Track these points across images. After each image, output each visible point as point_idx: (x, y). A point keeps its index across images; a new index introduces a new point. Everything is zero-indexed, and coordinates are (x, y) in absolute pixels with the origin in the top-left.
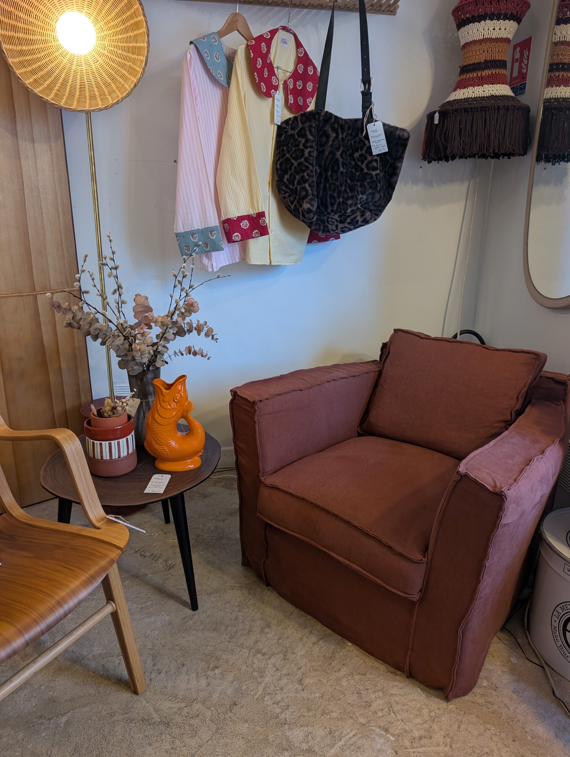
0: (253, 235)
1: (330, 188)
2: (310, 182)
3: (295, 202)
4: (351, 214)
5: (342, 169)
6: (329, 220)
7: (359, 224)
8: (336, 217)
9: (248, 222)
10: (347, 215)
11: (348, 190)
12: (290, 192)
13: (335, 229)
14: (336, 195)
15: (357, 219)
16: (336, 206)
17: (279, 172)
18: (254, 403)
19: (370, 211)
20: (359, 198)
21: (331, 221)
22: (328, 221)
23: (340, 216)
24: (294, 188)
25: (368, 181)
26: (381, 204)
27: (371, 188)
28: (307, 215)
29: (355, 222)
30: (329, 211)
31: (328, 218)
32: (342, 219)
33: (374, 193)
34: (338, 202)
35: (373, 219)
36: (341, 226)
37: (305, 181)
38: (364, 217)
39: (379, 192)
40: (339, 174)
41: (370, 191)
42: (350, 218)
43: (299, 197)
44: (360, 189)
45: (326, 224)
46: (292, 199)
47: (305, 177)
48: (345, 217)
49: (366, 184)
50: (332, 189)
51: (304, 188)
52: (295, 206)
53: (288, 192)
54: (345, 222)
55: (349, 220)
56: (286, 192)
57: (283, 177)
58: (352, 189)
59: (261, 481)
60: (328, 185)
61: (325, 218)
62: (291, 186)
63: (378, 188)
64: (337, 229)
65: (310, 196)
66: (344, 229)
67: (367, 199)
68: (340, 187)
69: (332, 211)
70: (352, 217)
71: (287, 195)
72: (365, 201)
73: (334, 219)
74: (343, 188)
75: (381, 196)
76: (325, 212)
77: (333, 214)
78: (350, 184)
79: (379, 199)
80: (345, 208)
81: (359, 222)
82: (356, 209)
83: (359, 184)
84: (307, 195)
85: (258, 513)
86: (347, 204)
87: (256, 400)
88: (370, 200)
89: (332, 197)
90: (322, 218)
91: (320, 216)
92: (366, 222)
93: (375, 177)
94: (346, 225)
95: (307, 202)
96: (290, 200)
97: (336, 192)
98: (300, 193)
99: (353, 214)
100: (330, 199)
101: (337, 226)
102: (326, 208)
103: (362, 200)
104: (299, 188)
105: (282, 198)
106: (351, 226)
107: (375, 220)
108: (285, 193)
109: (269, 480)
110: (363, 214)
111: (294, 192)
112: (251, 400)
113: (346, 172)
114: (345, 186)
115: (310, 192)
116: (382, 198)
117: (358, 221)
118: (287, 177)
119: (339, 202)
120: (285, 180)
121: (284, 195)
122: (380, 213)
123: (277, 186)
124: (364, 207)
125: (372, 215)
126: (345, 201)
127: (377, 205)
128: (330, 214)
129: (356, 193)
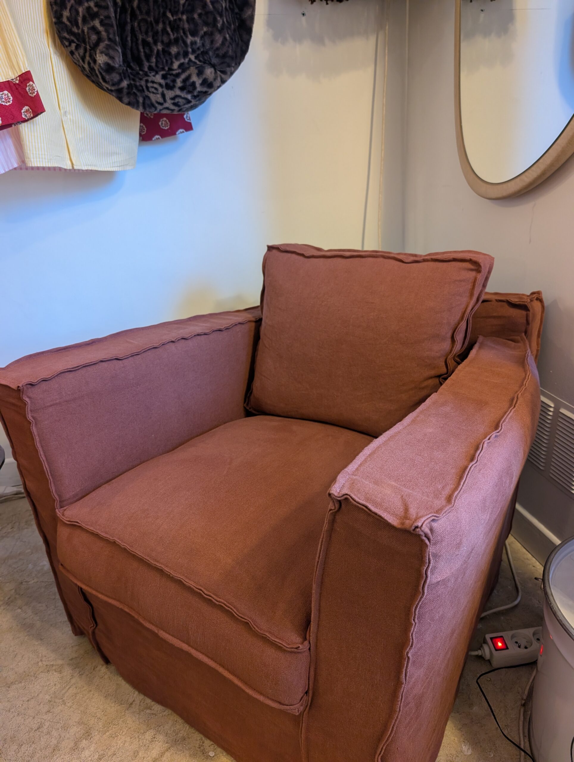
0: (23, 116)
1: (140, 29)
2: (102, 17)
3: (88, 58)
4: (180, 71)
6: (150, 85)
8: (158, 78)
9: (10, 95)
10: (174, 72)
11: (169, 29)
12: (75, 40)
13: (161, 100)
14: (150, 39)
15: (191, 81)
16: (154, 60)
17: (55, 8)
18: (19, 390)
19: (213, 66)
20: (189, 42)
21: (152, 87)
22: (147, 88)
23: (164, 77)
24: (80, 31)
25: (199, 11)
26: (227, 52)
27: (206, 24)
28: (109, 79)
29: (190, 85)
30: (146, 69)
31: (147, 81)
32: (168, 81)
33: (211, 34)
34: (155, 52)
35: (219, 79)
36: (169, 94)
37: (94, 16)
38: (204, 76)
39: (220, 31)
41: (205, 29)
42: (181, 79)
43: (90, 47)
44: (186, 26)
45: (147, 93)
46: (81, 51)
47: (93, 9)
48: (172, 77)
49: (196, 16)
50: (143, 29)
51: (94, 28)
52: (90, 64)
53: (73, 42)
54: (174, 86)
55: (179, 83)
56: (71, 42)
57: (61, 15)
58: (175, 27)
60: (136, 24)
61: (143, 83)
62: (75, 30)
63: (219, 25)
64: (165, 101)
65: (104, 41)
66: (176, 100)
67: (203, 45)
68: (154, 25)
69: (151, 68)
70: (183, 76)
71: (73, 46)
72: (202, 50)
73: (155, 83)
74: (160, 26)
75: (225, 38)
76: (141, 73)
77: (153, 74)
78: (172, 19)
79: (223, 44)
80: (169, 62)
81: (198, 85)
82: (188, 63)
83: (184, 17)
84: (100, 40)
86: (170, 54)
87: (23, 385)
88: (208, 46)
89: (145, 43)
90: (138, 84)
91: (132, 79)
92: (209, 86)
93: (211, 6)
94: (178, 92)
95: (102, 52)
96: (79, 55)
97: (150, 34)
98: (89, 38)
99: (184, 71)
100: (144, 48)
101: (163, 96)
102: (140, 65)
103: (195, 47)
104: (86, 30)
105: (70, 56)
106: (187, 94)
107: (223, 82)
108: (70, 45)
109: (68, 515)
110: (200, 73)
111: (81, 39)
112: (14, 387)
114: (164, 23)
115: (104, 34)
116: (227, 44)
117: (194, 84)
118: (66, 14)
119: (158, 50)
120: (65, 19)
121: (69, 49)
124: (201, 59)
125: (216, 72)
126: (166, 49)
127: (221, 54)
128: (148, 76)
129: (182, 34)
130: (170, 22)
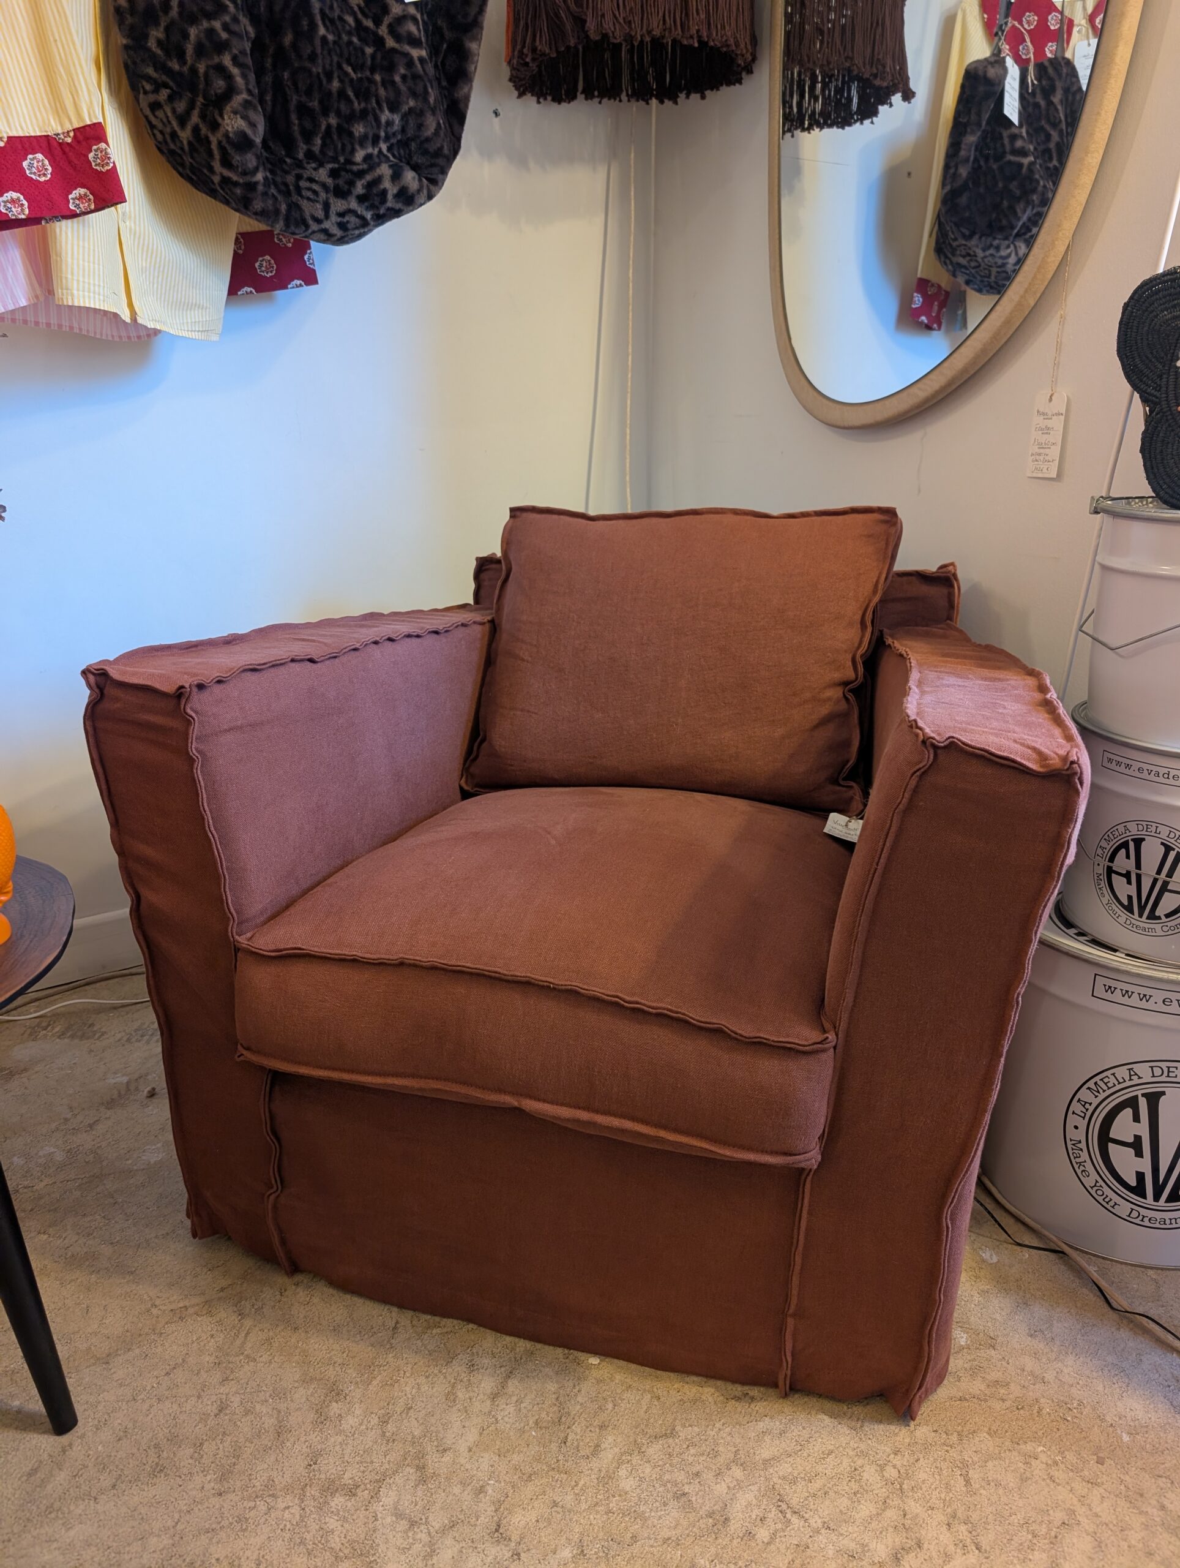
0: (72, 207)
1: (295, 84)
2: (235, 51)
3: (195, 118)
4: (365, 166)
5: (322, 31)
6: (303, 184)
7: (389, 204)
8: (323, 174)
9: (46, 162)
10: (355, 168)
11: (351, 94)
12: (171, 84)
13: (320, 214)
14: (315, 104)
15: (382, 187)
16: (319, 142)
17: (129, 20)
18: (180, 694)
19: (415, 168)
20: (383, 119)
21: (309, 189)
22: (298, 189)
23: (334, 174)
24: (185, 69)
25: (402, 71)
26: (441, 149)
27: (414, 94)
28: (237, 158)
29: (377, 195)
30: (301, 156)
31: (299, 177)
32: (341, 182)
33: (421, 114)
34: (323, 127)
35: (425, 191)
36: (338, 205)
37: (221, 47)
38: (402, 185)
39: (433, 111)
40: (318, 42)
41: (412, 103)
42: (364, 182)
43: (205, 98)
44: (382, 92)
45: (295, 198)
46: (181, 106)
47: (218, 35)
48: (349, 176)
49: (397, 79)
50: (302, 85)
51: (221, 69)
52: (196, 130)
53: (166, 86)
54: (349, 193)
55: (359, 188)
56: (158, 86)
57: (146, 36)
58: (362, 92)
59: (237, 950)
60: (286, 75)
61: (290, 179)
62: (175, 66)
63: (431, 102)
64: (327, 216)
65: (241, 93)
66: (347, 219)
67: (403, 130)
68: (324, 81)
70: (369, 177)
71: (164, 94)
72: (399, 137)
73: (316, 182)
74: (336, 84)
75: (439, 124)
76: (288, 160)
77: (314, 165)
78: (353, 75)
80: (349, 148)
81: (390, 197)
82: (378, 156)
83: (378, 78)
84: (231, 91)
85: (245, 1052)
86: (351, 134)
87: (187, 685)
89: (303, 110)
90: (278, 179)
91: (272, 172)
92: (408, 201)
93: (419, 66)
94: (354, 204)
95: (235, 113)
96: (174, 111)
97: (316, 95)
98: (207, 84)
99: (370, 168)
100: (299, 119)
101: (326, 207)
102: (290, 146)
103: (390, 130)
105: (148, 112)
106: (367, 209)
107: (430, 197)
108: (156, 91)
109: (267, 941)
111: (187, 84)
112: (168, 688)
113: (335, 42)
114: (341, 81)
115: (239, 80)
116: (441, 135)
117: (384, 192)
118: (156, 34)
119: (329, 126)
120: (152, 44)
121: (152, 98)
122: (440, 176)
123: (126, 66)
124: (396, 153)
125: (420, 180)
126: (346, 126)
127: (431, 150)
128: (304, 168)
129: (375, 105)
130: (352, 80)
